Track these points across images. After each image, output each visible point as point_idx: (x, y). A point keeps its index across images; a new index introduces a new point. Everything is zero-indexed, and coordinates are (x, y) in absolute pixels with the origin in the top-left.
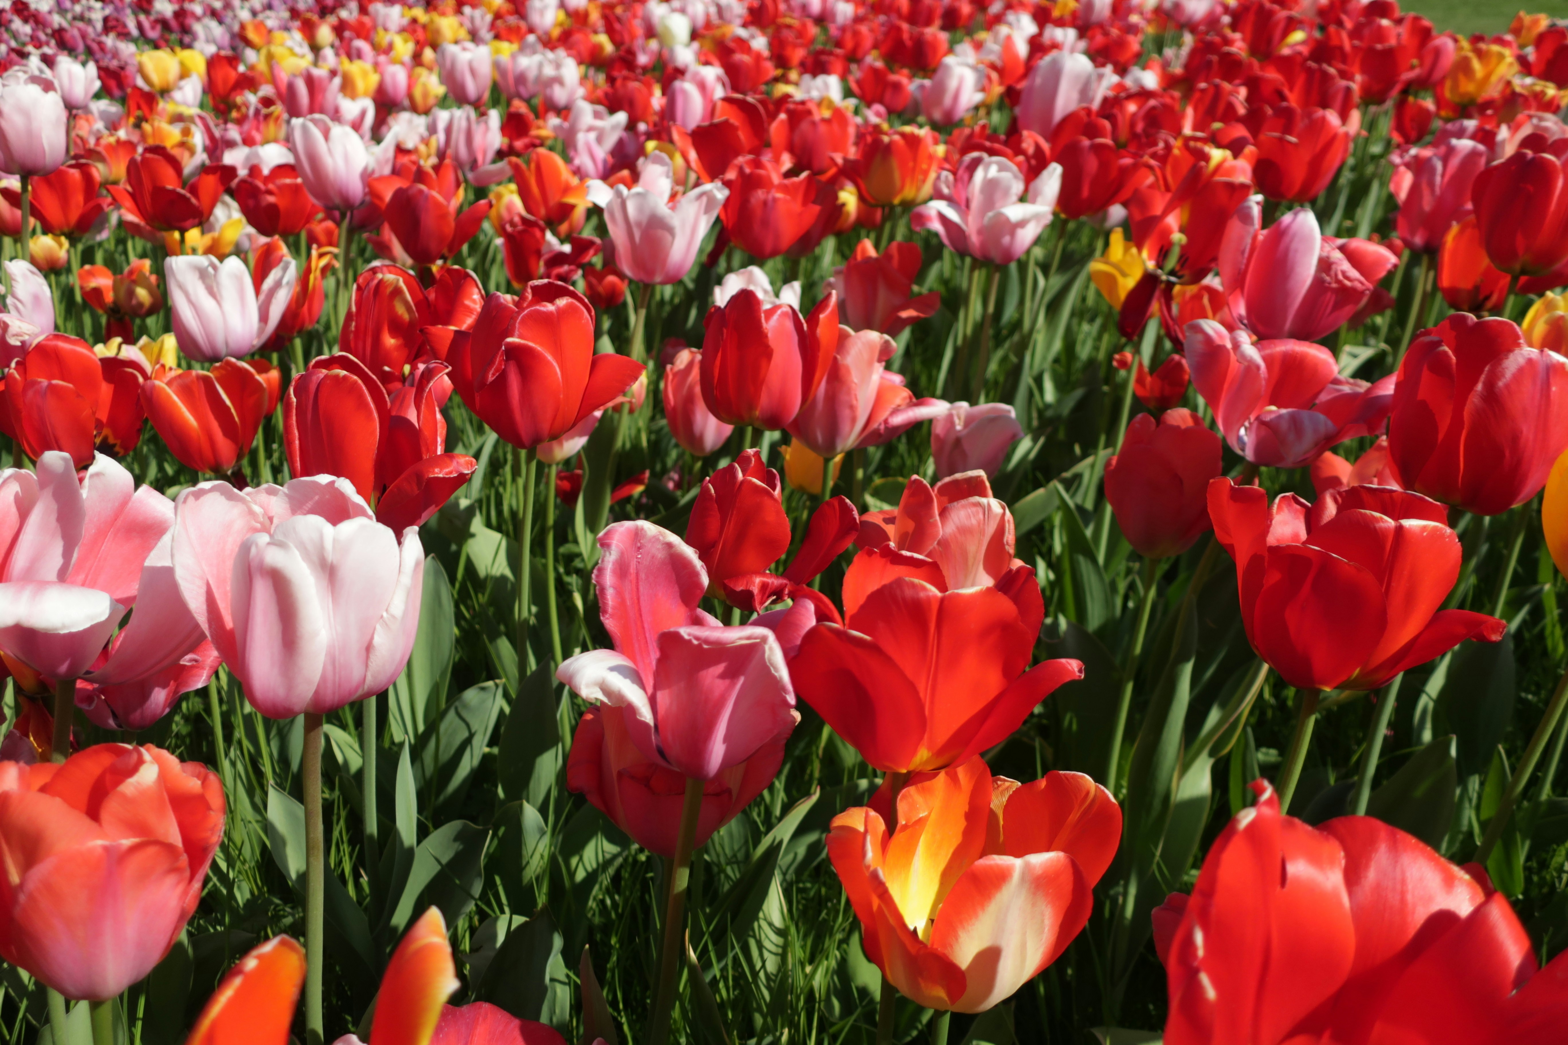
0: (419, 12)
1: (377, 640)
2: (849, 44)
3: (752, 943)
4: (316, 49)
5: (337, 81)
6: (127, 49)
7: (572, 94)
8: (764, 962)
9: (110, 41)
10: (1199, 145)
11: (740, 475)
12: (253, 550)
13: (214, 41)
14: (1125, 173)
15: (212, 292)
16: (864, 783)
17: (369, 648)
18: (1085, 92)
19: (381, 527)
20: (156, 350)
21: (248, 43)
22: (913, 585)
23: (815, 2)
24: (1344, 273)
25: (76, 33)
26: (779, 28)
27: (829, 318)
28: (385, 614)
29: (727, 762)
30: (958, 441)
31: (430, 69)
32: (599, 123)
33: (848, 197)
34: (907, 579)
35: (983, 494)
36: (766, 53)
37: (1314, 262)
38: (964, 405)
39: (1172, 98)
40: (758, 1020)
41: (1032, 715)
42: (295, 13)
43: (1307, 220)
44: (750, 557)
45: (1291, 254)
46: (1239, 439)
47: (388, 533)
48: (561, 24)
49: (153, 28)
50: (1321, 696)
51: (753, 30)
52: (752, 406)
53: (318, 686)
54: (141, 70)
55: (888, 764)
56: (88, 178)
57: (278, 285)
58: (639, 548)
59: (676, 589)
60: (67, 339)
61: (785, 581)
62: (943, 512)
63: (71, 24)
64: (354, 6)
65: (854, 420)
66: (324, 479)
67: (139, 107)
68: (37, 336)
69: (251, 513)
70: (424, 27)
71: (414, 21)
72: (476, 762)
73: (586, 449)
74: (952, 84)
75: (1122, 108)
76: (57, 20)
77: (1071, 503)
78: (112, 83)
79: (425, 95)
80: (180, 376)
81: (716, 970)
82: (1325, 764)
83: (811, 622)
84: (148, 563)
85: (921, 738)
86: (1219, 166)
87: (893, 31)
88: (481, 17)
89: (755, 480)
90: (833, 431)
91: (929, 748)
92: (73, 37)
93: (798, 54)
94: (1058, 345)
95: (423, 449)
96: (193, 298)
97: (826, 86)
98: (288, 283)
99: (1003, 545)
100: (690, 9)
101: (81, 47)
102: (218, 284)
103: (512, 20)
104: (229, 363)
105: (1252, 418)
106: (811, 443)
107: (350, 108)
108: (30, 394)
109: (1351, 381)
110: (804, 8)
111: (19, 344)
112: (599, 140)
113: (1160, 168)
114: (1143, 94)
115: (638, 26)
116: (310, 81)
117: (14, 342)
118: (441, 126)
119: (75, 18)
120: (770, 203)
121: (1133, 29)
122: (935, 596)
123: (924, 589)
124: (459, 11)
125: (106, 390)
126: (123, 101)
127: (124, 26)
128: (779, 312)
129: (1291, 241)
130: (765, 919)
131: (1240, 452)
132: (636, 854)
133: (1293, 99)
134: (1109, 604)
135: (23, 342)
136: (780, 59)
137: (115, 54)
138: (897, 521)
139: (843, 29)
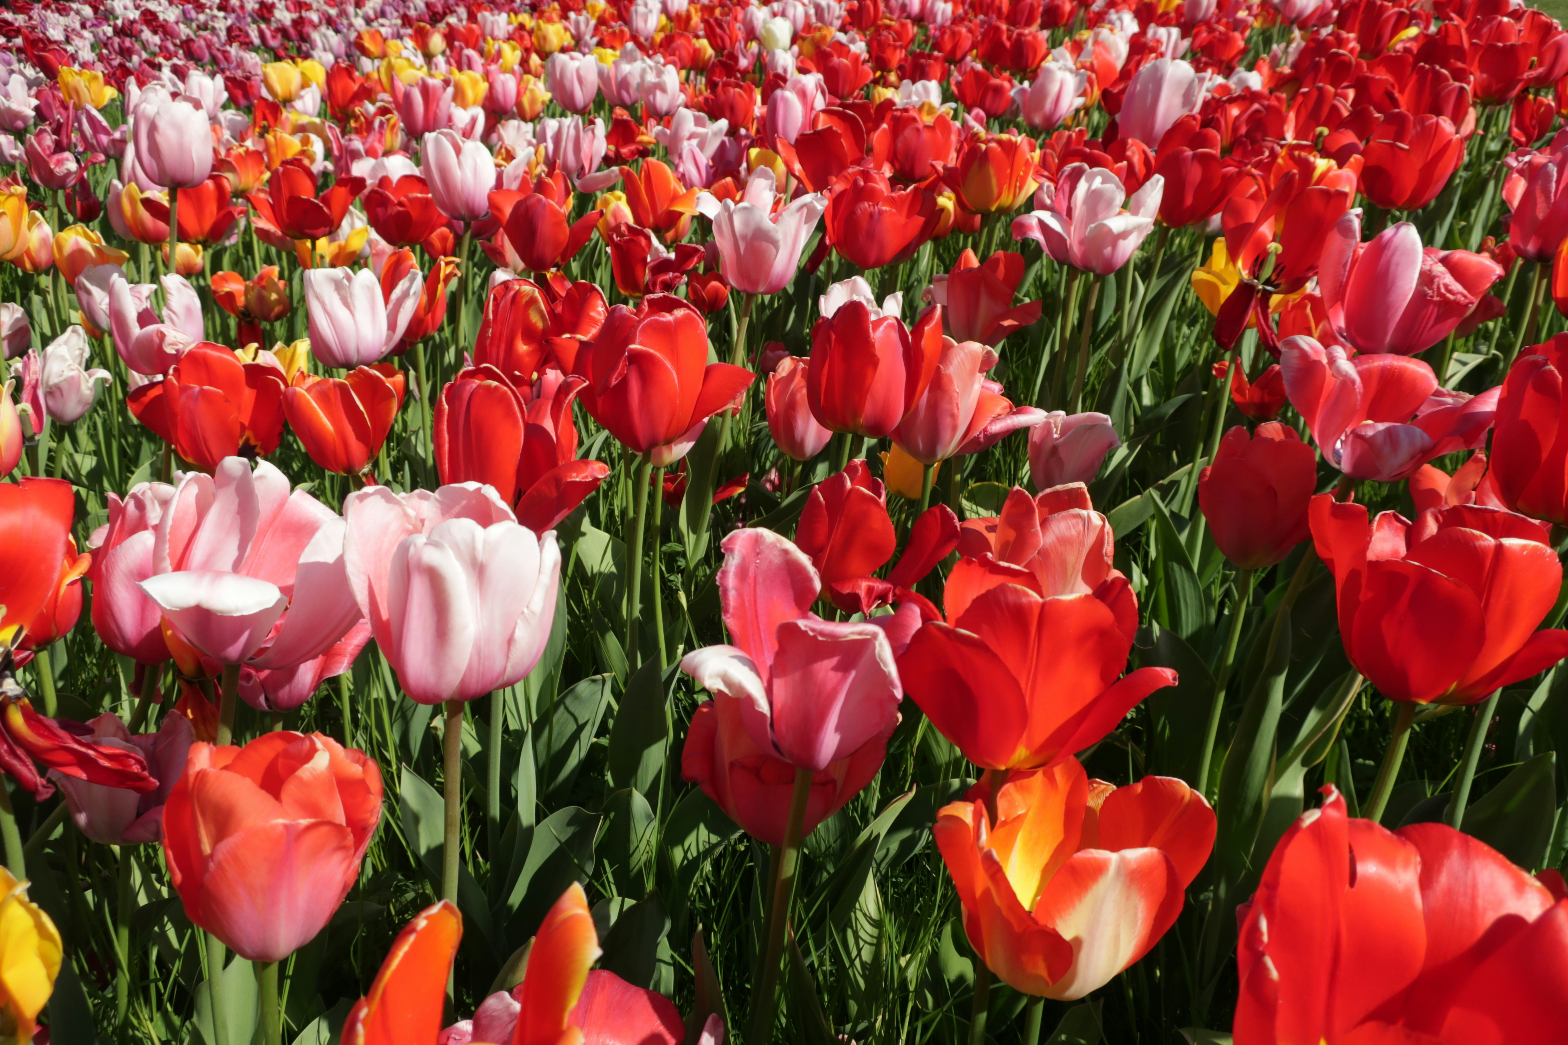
0: (525, 18)
1: (518, 634)
2: (948, 45)
3: (850, 933)
4: (428, 57)
5: (450, 90)
6: (252, 59)
7: (674, 99)
8: (859, 950)
9: (234, 50)
10: (1303, 154)
11: (849, 484)
12: (412, 550)
13: (331, 50)
14: (1229, 182)
15: (347, 303)
16: (956, 783)
17: (510, 641)
18: (1188, 98)
19: (524, 530)
20: (289, 354)
21: (365, 52)
22: (1016, 591)
23: (915, 2)
24: (1446, 286)
25: (202, 43)
26: (878, 29)
27: (932, 329)
28: (526, 611)
29: (838, 756)
30: (1055, 449)
31: (537, 76)
32: (700, 130)
33: (946, 201)
34: (1010, 585)
35: (1085, 507)
36: (865, 56)
37: (1416, 275)
38: (1062, 413)
39: (1279, 99)
40: (853, 1007)
41: (1125, 719)
42: (406, 21)
43: (1410, 234)
44: (856, 562)
45: (1392, 268)
46: (1336, 453)
47: (531, 535)
48: (662, 29)
49: (274, 37)
50: (1417, 709)
51: (853, 33)
52: (856, 414)
53: (465, 675)
54: (265, 81)
55: (988, 760)
56: (220, 187)
57: (406, 295)
58: (758, 554)
59: (791, 592)
60: (214, 347)
61: (889, 585)
62: (1044, 523)
63: (195, 32)
64: (462, 11)
65: (955, 428)
66: (471, 485)
67: (265, 118)
68: (189, 344)
69: (406, 515)
70: (531, 32)
71: (522, 27)
72: (583, 753)
73: (691, 453)
74: (1054, 89)
75: (1225, 113)
76: (184, 31)
77: (1166, 512)
78: (239, 93)
79: (533, 101)
80: (318, 383)
81: (814, 957)
82: (1422, 777)
83: (918, 624)
84: (302, 560)
85: (1021, 736)
86: (1323, 176)
87: (992, 32)
88: (585, 21)
89: (862, 489)
90: (934, 438)
91: (1028, 747)
92: (200, 47)
93: (897, 56)
94: (1156, 350)
95: (560, 457)
96: (329, 308)
97: (926, 90)
98: (415, 293)
99: (1102, 556)
100: (790, 12)
101: (207, 57)
102: (351, 294)
103: (617, 25)
104: (362, 371)
105: (1348, 430)
106: (913, 451)
107: (462, 116)
108: (183, 399)
109: (1454, 393)
110: (904, 7)
111: (174, 352)
112: (702, 146)
113: (1263, 177)
114: (1249, 96)
115: (739, 28)
116: (425, 90)
117: (170, 350)
118: (550, 133)
119: (199, 28)
120: (876, 216)
121: (1240, 26)
122: (1037, 602)
123: (1026, 594)
124: (564, 17)
125: (248, 395)
126: (249, 110)
127: (247, 35)
128: (885, 323)
129: (1393, 255)
130: (861, 910)
131: (1336, 466)
132: (735, 843)
133: (1404, 101)
134: (1203, 611)
135: (177, 351)
136: (879, 61)
137: (240, 64)
138: (998, 529)
139: (942, 29)
